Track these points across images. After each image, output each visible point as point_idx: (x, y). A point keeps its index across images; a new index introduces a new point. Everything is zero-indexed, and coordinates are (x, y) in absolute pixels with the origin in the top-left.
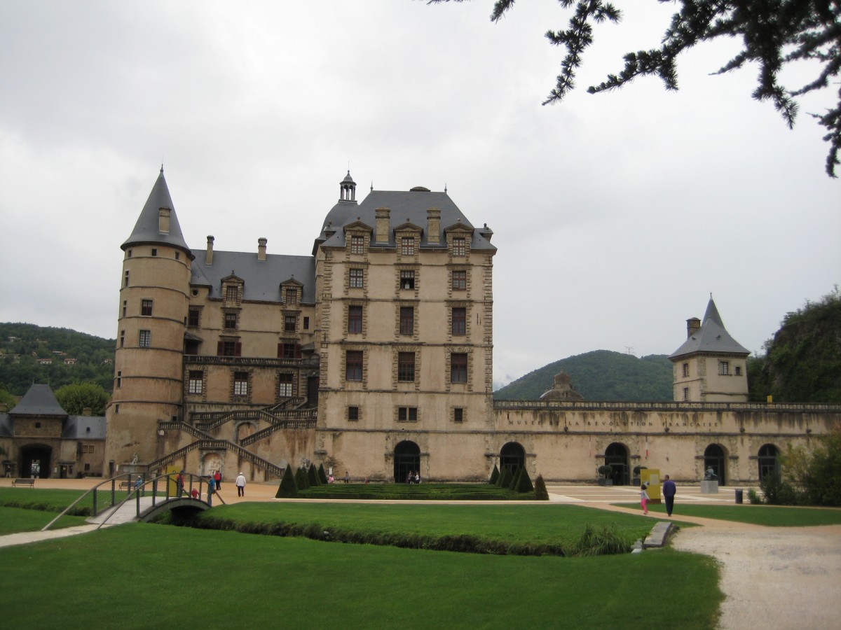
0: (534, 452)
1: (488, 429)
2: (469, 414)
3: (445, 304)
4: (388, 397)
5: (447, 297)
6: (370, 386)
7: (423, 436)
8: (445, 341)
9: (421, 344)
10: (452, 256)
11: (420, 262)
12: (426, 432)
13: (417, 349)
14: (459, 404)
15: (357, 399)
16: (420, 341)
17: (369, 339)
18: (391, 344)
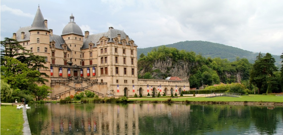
0: (144, 89)
1: (137, 85)
2: (135, 81)
3: (130, 58)
4: (123, 77)
5: (130, 56)
6: (120, 75)
7: (128, 86)
8: (130, 66)
9: (127, 66)
10: (131, 47)
11: (126, 48)
12: (129, 85)
13: (127, 67)
14: (133, 79)
15: (118, 78)
16: (127, 65)
17: (119, 65)
18: (123, 66)
